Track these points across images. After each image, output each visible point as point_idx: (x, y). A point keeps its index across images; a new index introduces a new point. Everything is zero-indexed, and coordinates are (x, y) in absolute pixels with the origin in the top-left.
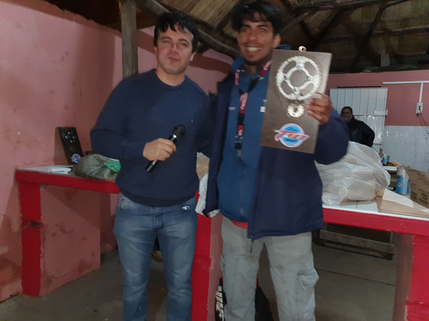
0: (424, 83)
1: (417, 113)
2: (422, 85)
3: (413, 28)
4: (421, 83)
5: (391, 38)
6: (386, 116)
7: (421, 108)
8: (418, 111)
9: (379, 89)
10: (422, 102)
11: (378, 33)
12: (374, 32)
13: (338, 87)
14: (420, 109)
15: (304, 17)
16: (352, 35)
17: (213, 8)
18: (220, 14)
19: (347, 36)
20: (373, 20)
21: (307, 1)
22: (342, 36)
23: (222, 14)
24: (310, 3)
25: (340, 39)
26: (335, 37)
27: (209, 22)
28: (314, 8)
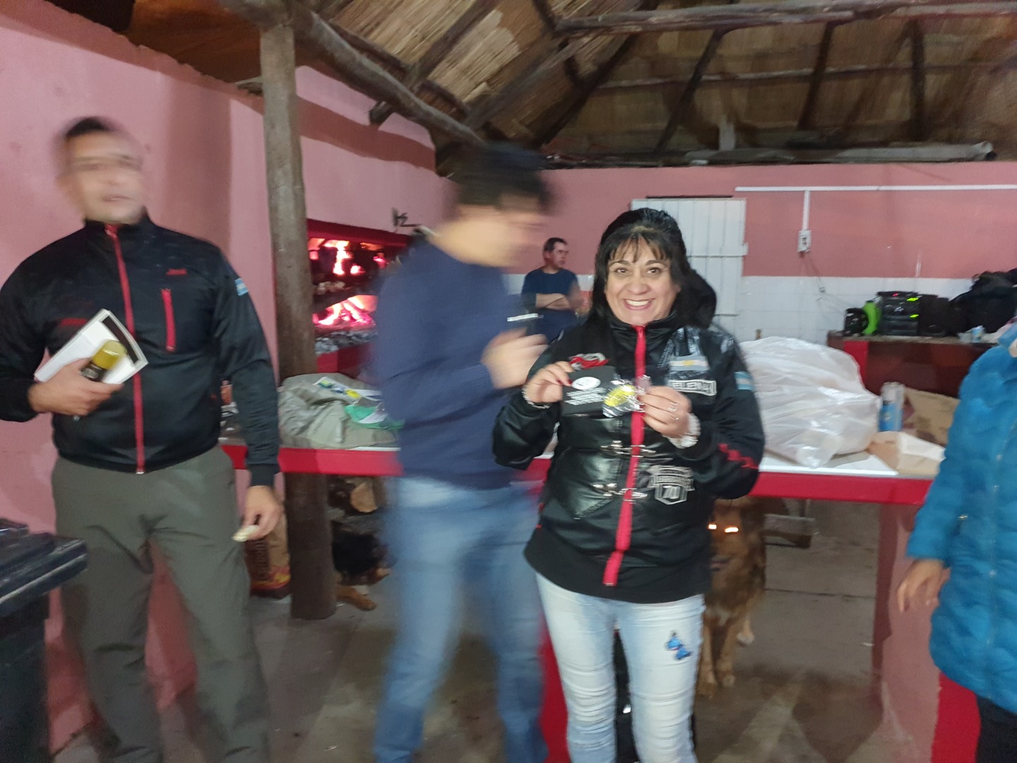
0: (812, 193)
1: (799, 251)
2: (807, 196)
3: (776, 74)
4: (803, 192)
5: (735, 93)
6: (744, 257)
7: (808, 240)
8: (802, 248)
9: (729, 202)
10: (808, 230)
11: (712, 81)
12: (705, 77)
13: (649, 197)
14: (805, 243)
15: (581, 46)
16: (659, 81)
17: (412, 28)
18: (423, 38)
19: (648, 82)
20: (700, 53)
21: (587, 13)
22: (639, 82)
23: (427, 38)
24: (594, 17)
25: (635, 88)
26: (624, 83)
27: (399, 57)
28: (603, 29)
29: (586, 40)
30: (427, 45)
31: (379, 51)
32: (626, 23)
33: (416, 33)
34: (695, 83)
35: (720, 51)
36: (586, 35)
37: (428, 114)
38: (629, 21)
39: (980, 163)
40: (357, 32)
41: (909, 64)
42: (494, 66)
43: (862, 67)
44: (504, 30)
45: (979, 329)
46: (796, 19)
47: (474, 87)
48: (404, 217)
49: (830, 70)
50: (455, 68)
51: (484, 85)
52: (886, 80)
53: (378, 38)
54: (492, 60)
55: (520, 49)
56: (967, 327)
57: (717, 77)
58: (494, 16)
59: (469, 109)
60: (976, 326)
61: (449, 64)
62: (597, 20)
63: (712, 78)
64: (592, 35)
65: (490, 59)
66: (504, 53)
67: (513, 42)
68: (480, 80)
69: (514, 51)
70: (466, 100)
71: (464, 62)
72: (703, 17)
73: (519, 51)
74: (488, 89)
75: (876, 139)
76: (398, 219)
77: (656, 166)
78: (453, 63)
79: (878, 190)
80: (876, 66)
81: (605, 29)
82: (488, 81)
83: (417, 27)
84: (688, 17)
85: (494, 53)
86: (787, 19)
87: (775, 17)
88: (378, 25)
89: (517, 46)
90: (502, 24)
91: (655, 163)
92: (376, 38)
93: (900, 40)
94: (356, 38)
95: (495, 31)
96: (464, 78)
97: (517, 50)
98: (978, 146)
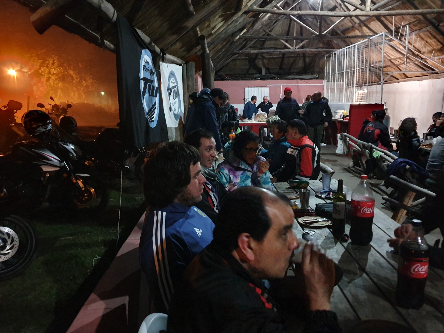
0: (282, 86)
4: (281, 86)
5: (265, 60)
9: (266, 88)
11: (259, 58)
13: (249, 87)
19: (245, 58)
39: (315, 79)
52: (298, 58)
79: (296, 85)
80: (296, 55)
98: (315, 75)
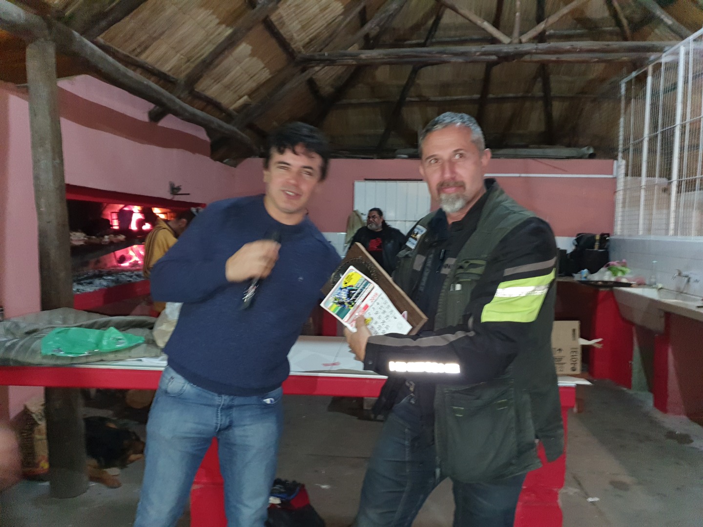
9: (421, 184)
11: (413, 101)
12: (408, 99)
13: (365, 180)
15: (314, 72)
16: (377, 100)
17: (177, 52)
18: (188, 61)
19: (370, 101)
20: (404, 82)
21: (318, 50)
22: (364, 100)
23: (191, 61)
24: (322, 53)
25: (362, 105)
26: (354, 101)
27: (170, 74)
28: (328, 62)
29: (317, 68)
30: (193, 66)
31: (150, 67)
32: (346, 58)
33: (182, 57)
34: (401, 102)
35: (418, 82)
36: (317, 65)
37: (194, 115)
38: (347, 56)
39: (586, 160)
40: (130, 53)
41: (541, 94)
42: (252, 85)
43: (511, 95)
44: (255, 59)
45: (585, 271)
46: (460, 60)
47: (238, 98)
48: (179, 189)
49: (491, 96)
50: (219, 84)
51: (246, 97)
52: (528, 104)
53: (149, 58)
54: (248, 80)
55: (271, 74)
56: (578, 270)
57: (417, 99)
58: (243, 48)
59: (235, 113)
60: (584, 269)
61: (213, 81)
62: (324, 55)
63: (413, 99)
64: (322, 65)
65: (248, 79)
66: (257, 76)
67: (264, 68)
68: (243, 94)
69: (266, 75)
70: (232, 108)
71: (226, 80)
72: (397, 55)
73: (269, 75)
74: (250, 100)
75: (523, 144)
76: (175, 190)
77: (372, 158)
78: (217, 80)
79: (519, 177)
80: (520, 95)
81: (330, 62)
82: (250, 95)
83: (181, 52)
84: (386, 55)
85: (249, 75)
86: (454, 59)
87: (445, 57)
88: (146, 48)
89: (268, 71)
90: (253, 54)
91: (371, 157)
92: (147, 58)
93: (535, 78)
94: (128, 57)
95: (247, 59)
96: (228, 91)
97: (268, 74)
98: (585, 149)
